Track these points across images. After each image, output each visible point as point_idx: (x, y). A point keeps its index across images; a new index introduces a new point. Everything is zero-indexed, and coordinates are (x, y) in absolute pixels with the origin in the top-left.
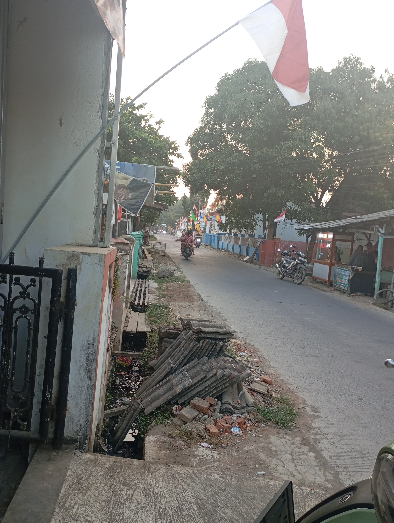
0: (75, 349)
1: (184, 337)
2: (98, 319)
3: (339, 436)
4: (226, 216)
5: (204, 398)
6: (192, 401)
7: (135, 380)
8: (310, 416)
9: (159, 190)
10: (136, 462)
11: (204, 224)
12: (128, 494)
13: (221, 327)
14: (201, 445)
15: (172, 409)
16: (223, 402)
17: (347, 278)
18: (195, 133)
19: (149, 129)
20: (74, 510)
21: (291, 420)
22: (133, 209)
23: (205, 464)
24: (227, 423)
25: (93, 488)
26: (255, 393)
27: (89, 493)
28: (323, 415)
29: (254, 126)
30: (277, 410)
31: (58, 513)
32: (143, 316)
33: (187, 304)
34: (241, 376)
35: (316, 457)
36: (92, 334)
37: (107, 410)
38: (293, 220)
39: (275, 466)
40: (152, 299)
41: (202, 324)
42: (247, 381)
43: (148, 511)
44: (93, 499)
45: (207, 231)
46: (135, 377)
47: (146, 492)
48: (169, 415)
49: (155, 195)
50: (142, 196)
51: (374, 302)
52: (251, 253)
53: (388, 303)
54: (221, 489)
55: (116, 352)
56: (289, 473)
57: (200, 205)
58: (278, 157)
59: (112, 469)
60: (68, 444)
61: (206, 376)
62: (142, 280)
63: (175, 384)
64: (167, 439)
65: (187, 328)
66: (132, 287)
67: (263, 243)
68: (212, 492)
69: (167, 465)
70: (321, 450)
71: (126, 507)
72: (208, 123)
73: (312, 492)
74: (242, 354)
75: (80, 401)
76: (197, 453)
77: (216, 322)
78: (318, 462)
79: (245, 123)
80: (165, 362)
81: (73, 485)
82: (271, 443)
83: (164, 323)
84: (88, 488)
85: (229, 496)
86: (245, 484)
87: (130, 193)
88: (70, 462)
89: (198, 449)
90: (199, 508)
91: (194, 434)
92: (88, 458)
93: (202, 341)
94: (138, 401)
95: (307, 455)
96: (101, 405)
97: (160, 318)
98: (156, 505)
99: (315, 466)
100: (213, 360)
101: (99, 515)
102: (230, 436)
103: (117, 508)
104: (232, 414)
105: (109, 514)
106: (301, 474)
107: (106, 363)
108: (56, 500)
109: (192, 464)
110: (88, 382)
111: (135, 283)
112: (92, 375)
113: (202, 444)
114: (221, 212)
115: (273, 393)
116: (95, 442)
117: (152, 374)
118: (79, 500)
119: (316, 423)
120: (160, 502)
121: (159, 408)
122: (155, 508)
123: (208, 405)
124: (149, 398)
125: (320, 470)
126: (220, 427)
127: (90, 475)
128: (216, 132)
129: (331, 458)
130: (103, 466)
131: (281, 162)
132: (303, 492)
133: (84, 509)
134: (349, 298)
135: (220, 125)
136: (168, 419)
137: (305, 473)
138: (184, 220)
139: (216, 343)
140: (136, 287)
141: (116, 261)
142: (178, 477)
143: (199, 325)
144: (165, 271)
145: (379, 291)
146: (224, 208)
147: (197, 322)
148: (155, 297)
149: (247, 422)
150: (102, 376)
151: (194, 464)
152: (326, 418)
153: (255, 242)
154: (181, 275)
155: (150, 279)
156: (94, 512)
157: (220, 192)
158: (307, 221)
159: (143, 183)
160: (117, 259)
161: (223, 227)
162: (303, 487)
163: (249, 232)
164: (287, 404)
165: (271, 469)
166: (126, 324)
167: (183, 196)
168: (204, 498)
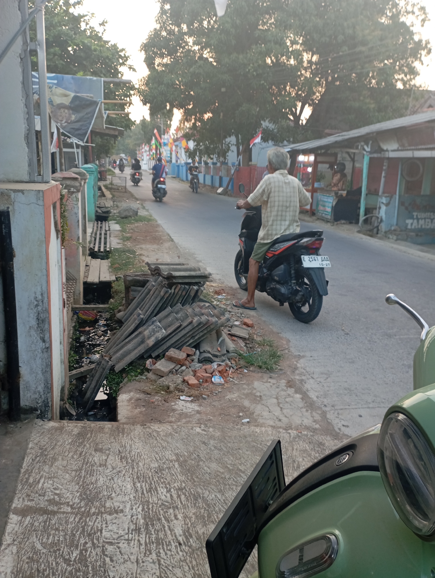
0: (21, 308)
1: (154, 283)
2: (45, 271)
3: (326, 374)
4: (194, 141)
5: (180, 348)
6: (167, 353)
7: (103, 335)
8: (295, 356)
9: (109, 110)
10: (108, 425)
11: (169, 152)
12: (101, 459)
13: (194, 270)
14: (179, 398)
15: (146, 364)
16: (202, 351)
17: (330, 205)
18: (150, 38)
19: (91, 33)
20: (40, 485)
21: (275, 363)
22: (79, 134)
23: (185, 418)
24: (206, 373)
25: (60, 459)
26: (236, 338)
27: (56, 465)
28: (308, 354)
29: (219, 26)
30: (260, 353)
31: (21, 490)
32: (105, 264)
33: (155, 246)
34: (219, 322)
35: (302, 399)
36: (39, 289)
37: (72, 370)
38: (270, 142)
39: (260, 412)
40: (114, 243)
41: (173, 268)
42: (226, 326)
43: (124, 475)
44: (62, 470)
45: (174, 161)
46: (102, 331)
47: (121, 456)
48: (142, 370)
49: (105, 116)
50: (88, 118)
51: (359, 229)
52: (225, 184)
53: (373, 229)
54: (204, 443)
55: (77, 306)
56: (275, 418)
57: (162, 129)
58: (249, 65)
59: (81, 435)
60: (27, 414)
61: (181, 326)
62: (102, 221)
63: (146, 337)
64: (141, 396)
65: (156, 274)
66: (89, 230)
67: (238, 171)
68: (195, 447)
69: (143, 424)
70: (308, 391)
71: (100, 474)
72: (164, 23)
73: (300, 434)
74: (220, 297)
75: (35, 366)
76: (176, 407)
77: (188, 264)
78: (305, 403)
79: (209, 22)
80: (134, 313)
81: (36, 458)
82: (255, 389)
83: (130, 270)
84: (54, 459)
85: (213, 448)
86: (229, 434)
87: (73, 114)
88: (31, 433)
89: (177, 403)
90: (181, 465)
91: (172, 388)
92: (52, 427)
93: (173, 288)
94: (107, 359)
95: (293, 397)
96: (63, 366)
97: (126, 264)
98: (133, 468)
99: (302, 408)
100: (187, 307)
101: (69, 486)
102: (211, 386)
103: (90, 476)
104: (212, 363)
105: (81, 483)
106: (288, 418)
107: (63, 320)
108: (18, 477)
109: (171, 419)
110: (41, 345)
111: (94, 226)
112: (46, 336)
113: (181, 398)
114: (187, 137)
115: (255, 336)
116: (60, 407)
117: (120, 327)
118: (44, 474)
119: (301, 363)
120: (138, 464)
121: (131, 364)
122: (132, 471)
123: (184, 355)
124: (118, 354)
125: (307, 411)
126: (199, 378)
127: (56, 444)
128: (174, 34)
129: (317, 397)
130: (70, 433)
131: (254, 71)
132: (290, 436)
133: (51, 482)
134: (332, 227)
135: (179, 26)
136: (141, 375)
137: (291, 416)
138: (146, 148)
139: (189, 288)
140: (95, 231)
141: (61, 199)
142: (156, 435)
143: (170, 270)
144: (127, 210)
145: (364, 218)
146: (191, 132)
147: (167, 266)
148: (119, 241)
149: (228, 369)
150: (61, 336)
151: (173, 419)
152: (311, 357)
153: (228, 170)
154: (147, 213)
155: (111, 220)
156: (63, 484)
157: (185, 113)
158: (285, 142)
159: (88, 100)
160: (62, 197)
161: (191, 154)
162: (290, 431)
163: (222, 159)
164: (271, 346)
165: (256, 416)
166: (87, 274)
167: (142, 119)
168: (186, 454)
